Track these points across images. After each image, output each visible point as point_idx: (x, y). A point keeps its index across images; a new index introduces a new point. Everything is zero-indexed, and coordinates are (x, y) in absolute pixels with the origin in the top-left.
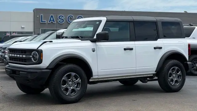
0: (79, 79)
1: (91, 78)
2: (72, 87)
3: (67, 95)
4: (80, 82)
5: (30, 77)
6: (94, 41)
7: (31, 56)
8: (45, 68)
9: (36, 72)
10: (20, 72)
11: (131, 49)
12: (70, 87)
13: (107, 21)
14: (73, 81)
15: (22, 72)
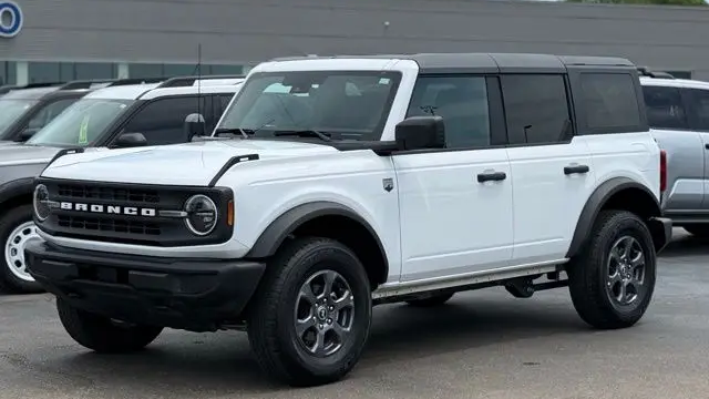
0: (347, 293)
1: (380, 287)
2: (326, 325)
3: (312, 354)
4: (352, 303)
5: (179, 291)
6: (385, 151)
7: (183, 214)
8: (240, 256)
9: (215, 273)
10: (131, 272)
11: (500, 177)
12: (322, 322)
13: (421, 75)
14: (330, 303)
15: (138, 273)
